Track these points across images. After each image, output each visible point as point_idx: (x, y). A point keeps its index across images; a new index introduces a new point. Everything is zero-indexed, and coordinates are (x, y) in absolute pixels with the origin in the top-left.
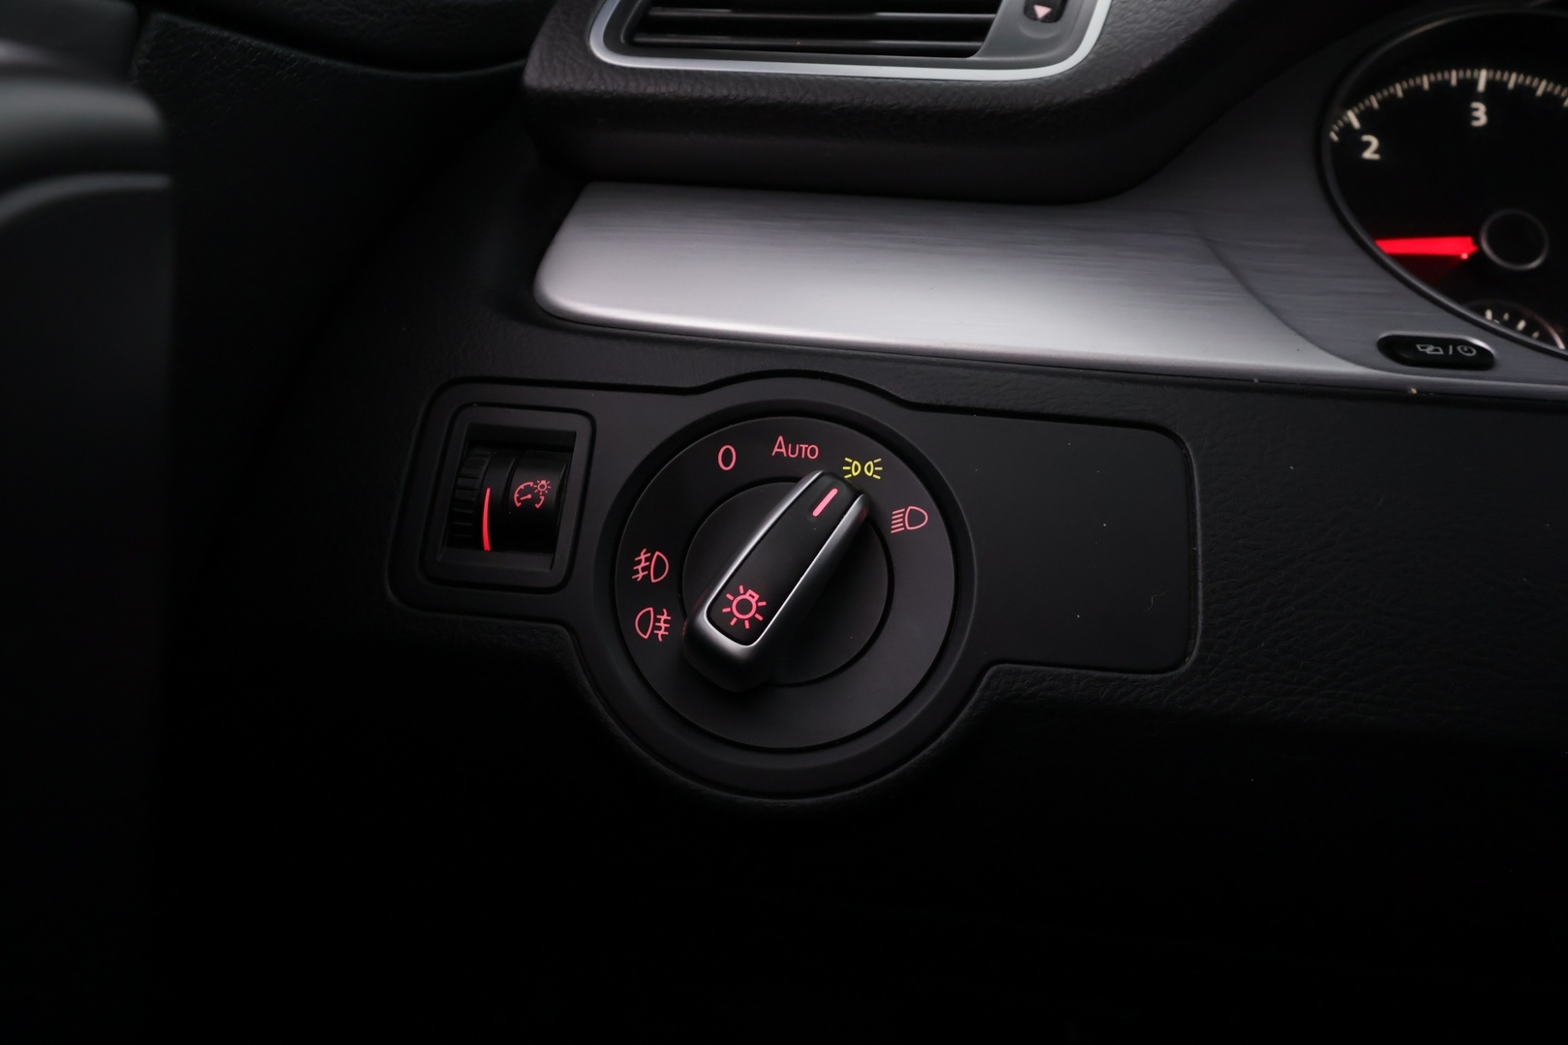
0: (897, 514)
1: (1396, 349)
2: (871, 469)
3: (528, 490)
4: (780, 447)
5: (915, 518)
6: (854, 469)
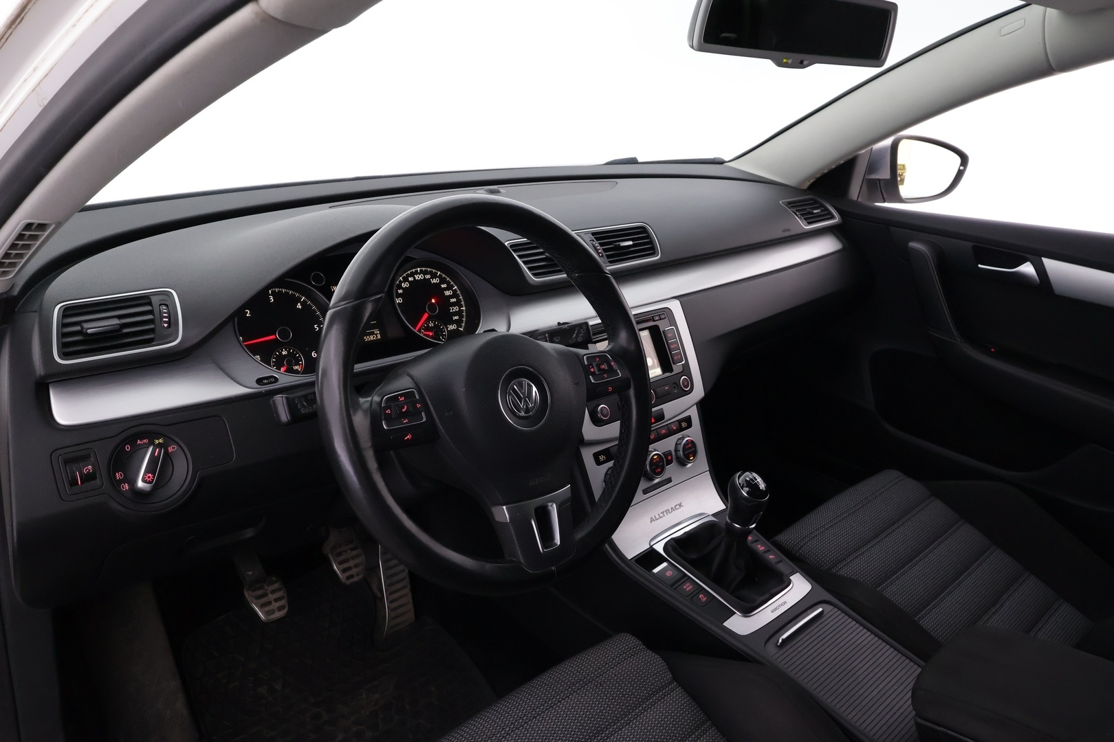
0: (169, 448)
1: (259, 381)
2: (161, 441)
3: (87, 469)
4: (139, 442)
5: (173, 448)
6: (157, 442)
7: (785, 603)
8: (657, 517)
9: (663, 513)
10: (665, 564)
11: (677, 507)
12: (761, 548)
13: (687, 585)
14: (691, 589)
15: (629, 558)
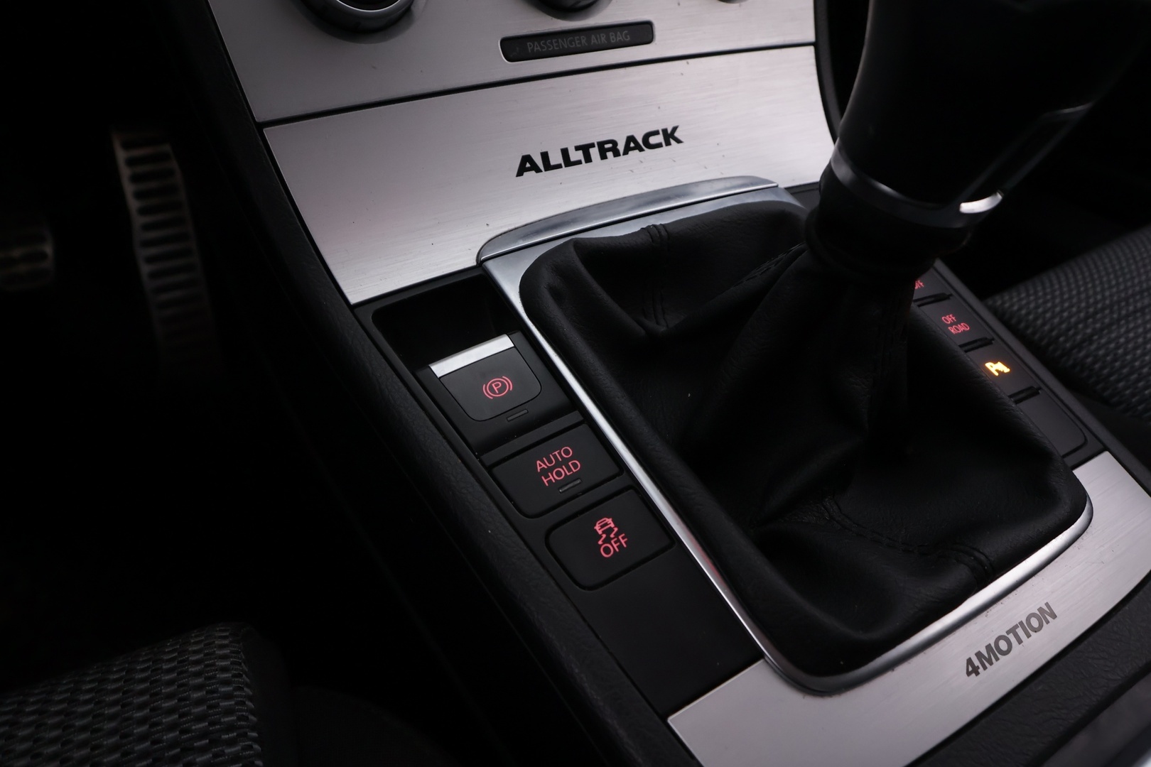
7: (1046, 614)
8: (556, 158)
9: (585, 149)
10: (502, 343)
11: (653, 140)
12: (954, 327)
13: (563, 452)
14: (568, 480)
15: (354, 298)
